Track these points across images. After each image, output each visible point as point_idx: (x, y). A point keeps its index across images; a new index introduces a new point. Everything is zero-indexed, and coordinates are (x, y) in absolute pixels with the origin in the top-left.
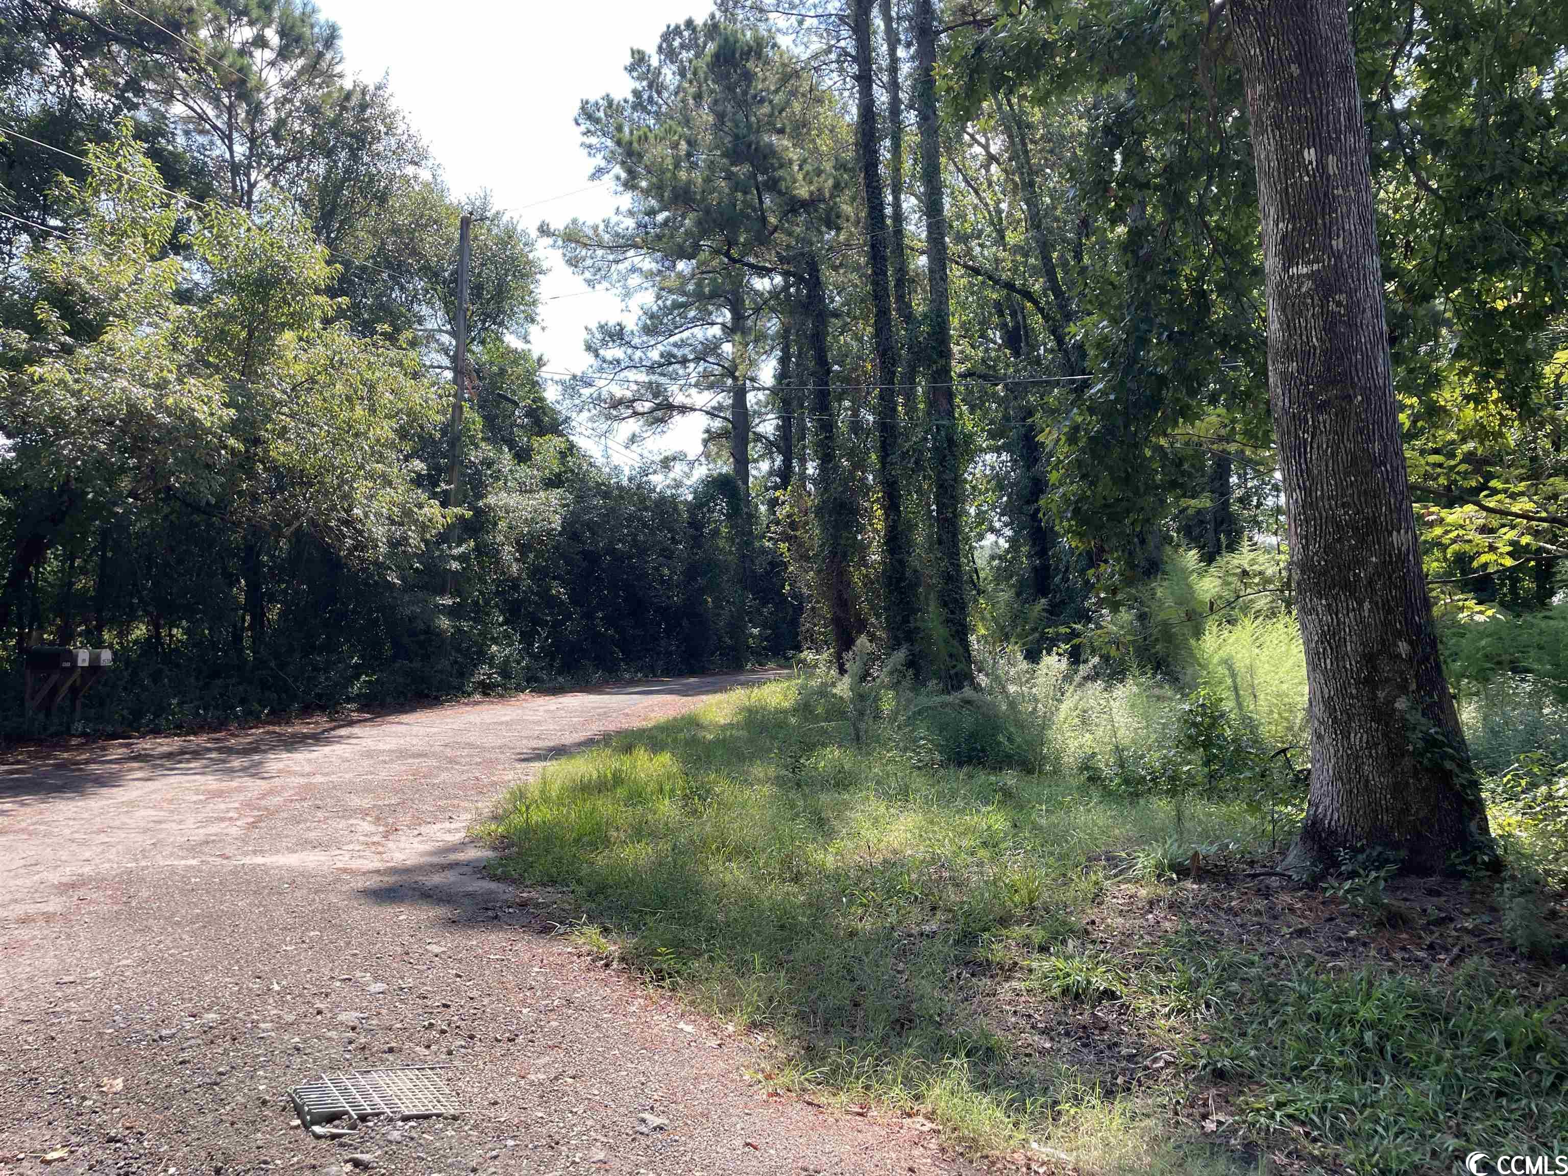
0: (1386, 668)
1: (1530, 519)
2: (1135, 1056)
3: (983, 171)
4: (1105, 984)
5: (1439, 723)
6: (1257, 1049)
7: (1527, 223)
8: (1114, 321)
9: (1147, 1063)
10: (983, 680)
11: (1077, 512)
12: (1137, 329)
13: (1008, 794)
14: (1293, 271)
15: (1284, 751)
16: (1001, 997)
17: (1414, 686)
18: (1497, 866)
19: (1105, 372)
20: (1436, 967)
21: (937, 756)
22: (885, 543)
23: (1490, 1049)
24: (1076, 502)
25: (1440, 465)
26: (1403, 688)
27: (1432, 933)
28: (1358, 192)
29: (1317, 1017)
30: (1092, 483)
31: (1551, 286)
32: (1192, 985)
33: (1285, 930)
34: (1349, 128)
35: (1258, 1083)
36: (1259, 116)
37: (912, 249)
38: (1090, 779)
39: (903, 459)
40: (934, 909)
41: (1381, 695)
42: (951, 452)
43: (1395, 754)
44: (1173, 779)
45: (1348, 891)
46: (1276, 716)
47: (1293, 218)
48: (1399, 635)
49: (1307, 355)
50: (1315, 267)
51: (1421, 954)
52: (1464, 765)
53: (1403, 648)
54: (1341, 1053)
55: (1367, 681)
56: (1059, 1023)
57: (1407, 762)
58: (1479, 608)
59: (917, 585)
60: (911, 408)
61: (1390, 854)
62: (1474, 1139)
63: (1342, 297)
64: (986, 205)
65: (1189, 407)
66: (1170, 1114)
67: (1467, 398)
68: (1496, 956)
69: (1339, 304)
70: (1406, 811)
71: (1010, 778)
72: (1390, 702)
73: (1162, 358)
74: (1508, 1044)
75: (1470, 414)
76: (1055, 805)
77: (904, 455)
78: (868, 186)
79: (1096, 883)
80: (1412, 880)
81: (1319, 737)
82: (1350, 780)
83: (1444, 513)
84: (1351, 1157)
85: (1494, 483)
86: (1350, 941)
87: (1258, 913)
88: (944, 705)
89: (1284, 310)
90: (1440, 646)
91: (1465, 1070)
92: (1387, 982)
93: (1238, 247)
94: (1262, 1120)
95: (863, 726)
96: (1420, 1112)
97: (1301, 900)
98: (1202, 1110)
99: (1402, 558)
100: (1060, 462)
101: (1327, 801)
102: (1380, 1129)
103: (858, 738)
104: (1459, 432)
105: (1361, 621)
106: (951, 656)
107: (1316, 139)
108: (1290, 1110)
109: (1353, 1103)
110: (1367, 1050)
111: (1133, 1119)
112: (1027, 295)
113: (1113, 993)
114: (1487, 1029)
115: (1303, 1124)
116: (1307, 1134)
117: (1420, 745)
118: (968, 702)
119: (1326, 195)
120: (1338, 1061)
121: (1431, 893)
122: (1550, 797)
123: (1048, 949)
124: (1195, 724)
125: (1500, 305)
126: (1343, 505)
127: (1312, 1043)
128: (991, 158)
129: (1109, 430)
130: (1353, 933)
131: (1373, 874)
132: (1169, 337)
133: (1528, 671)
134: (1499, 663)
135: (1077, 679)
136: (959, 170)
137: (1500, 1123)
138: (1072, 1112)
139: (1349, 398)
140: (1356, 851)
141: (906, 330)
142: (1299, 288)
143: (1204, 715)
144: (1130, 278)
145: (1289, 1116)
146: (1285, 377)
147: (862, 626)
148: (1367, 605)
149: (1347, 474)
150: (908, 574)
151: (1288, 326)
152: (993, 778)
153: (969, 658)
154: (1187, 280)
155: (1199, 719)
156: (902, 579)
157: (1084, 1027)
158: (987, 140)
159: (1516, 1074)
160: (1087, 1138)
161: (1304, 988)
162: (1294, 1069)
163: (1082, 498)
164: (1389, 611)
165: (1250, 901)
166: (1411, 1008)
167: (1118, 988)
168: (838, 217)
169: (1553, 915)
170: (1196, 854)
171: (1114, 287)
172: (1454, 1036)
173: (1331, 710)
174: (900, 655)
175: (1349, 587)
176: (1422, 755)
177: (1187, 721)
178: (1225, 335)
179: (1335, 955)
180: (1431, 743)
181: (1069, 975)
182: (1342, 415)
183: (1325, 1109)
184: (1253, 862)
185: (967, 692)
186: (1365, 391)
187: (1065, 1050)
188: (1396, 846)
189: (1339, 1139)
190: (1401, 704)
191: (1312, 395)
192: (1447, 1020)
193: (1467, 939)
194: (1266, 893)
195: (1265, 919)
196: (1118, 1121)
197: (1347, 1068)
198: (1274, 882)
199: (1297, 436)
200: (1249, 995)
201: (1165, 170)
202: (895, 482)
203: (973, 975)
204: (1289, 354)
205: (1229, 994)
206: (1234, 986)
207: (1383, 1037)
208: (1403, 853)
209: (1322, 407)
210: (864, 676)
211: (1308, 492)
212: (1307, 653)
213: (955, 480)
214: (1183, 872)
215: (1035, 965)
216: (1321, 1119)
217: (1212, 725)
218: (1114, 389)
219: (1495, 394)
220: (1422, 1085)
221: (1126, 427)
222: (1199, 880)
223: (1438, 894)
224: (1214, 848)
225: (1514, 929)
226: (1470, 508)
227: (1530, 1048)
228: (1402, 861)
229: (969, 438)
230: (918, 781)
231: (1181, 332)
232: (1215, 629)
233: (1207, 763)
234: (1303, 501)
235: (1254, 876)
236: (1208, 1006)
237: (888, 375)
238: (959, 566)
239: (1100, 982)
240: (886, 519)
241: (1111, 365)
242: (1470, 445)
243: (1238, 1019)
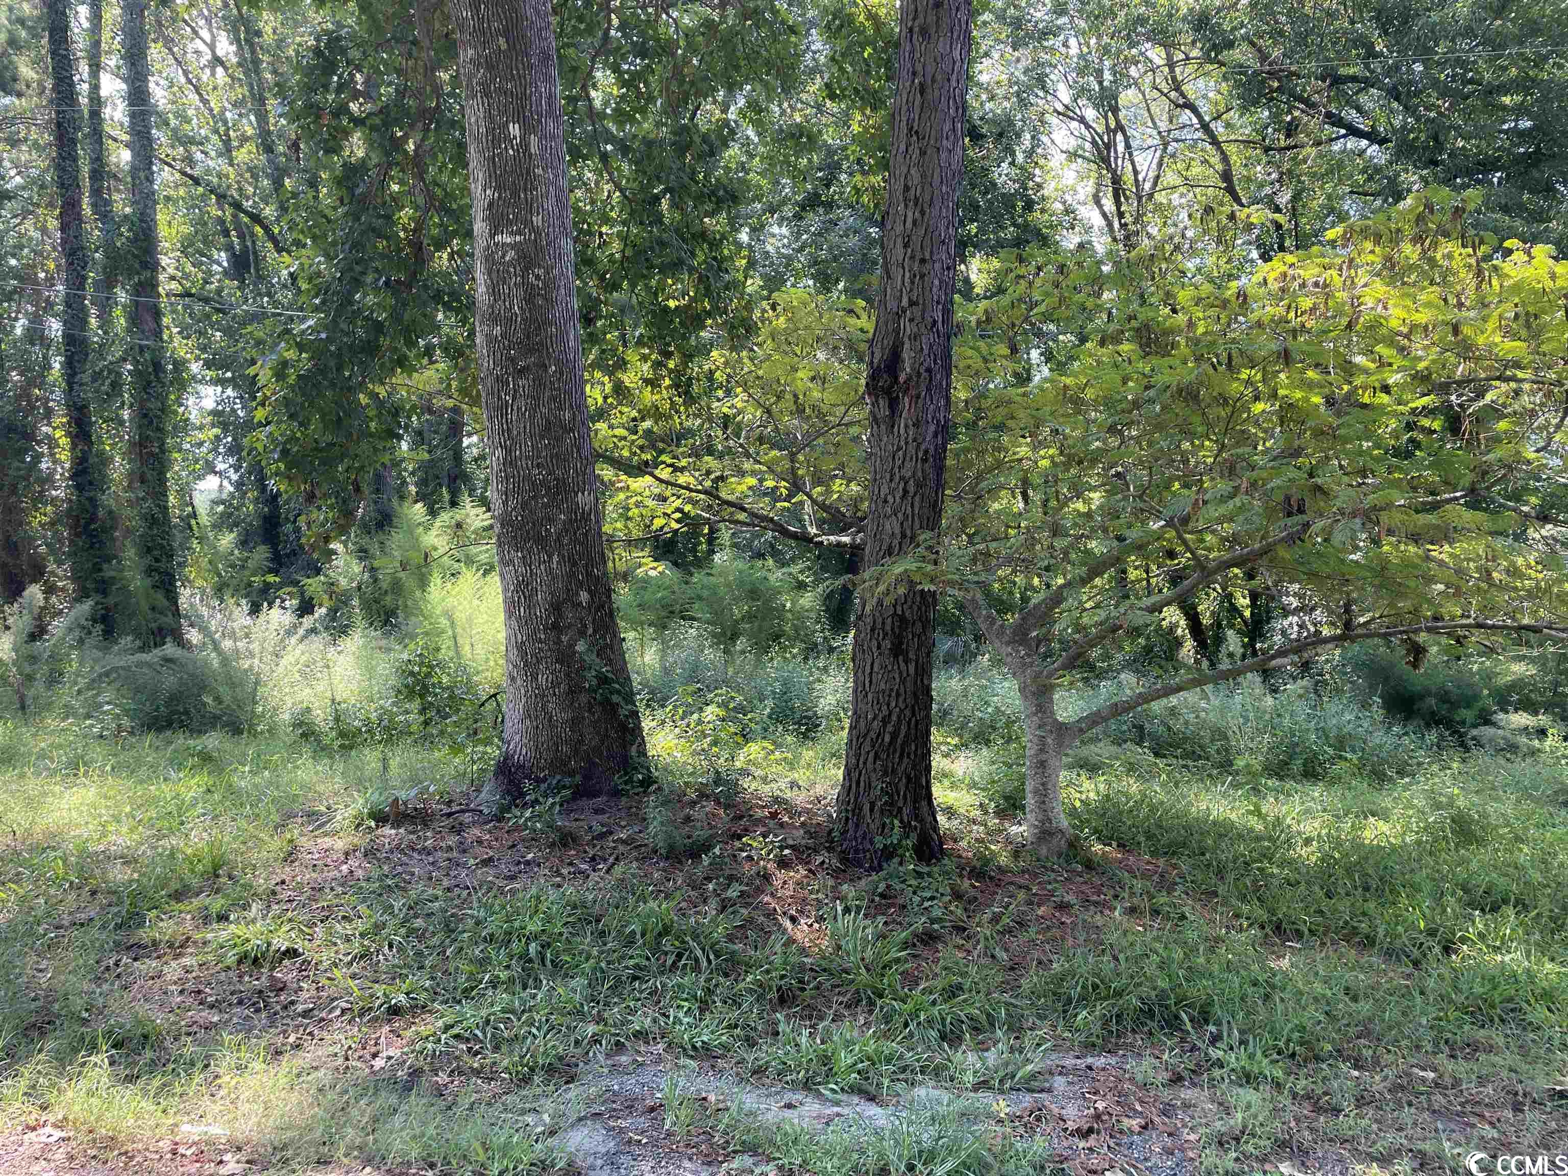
0: (569, 615)
1: (691, 490)
2: (312, 1010)
3: (208, 71)
4: (287, 944)
5: (610, 662)
6: (433, 979)
7: (693, 236)
8: (329, 258)
9: (323, 1015)
10: (194, 636)
11: (285, 453)
12: (351, 269)
13: (206, 758)
14: (498, 238)
15: (495, 695)
16: (169, 977)
17: (590, 631)
18: (648, 781)
19: (317, 309)
20: (594, 876)
21: (126, 722)
22: (71, 478)
23: (630, 941)
24: (285, 443)
25: (625, 438)
26: (582, 633)
27: (594, 846)
28: (556, 176)
29: (491, 939)
30: (301, 424)
31: (708, 293)
32: (378, 927)
33: (472, 862)
34: (550, 113)
35: (430, 1011)
36: (470, 80)
37: (115, 140)
38: (304, 735)
39: (94, 380)
40: (93, 893)
41: (564, 638)
42: (159, 380)
43: (573, 691)
44: (387, 729)
45: (527, 819)
46: (492, 663)
47: (498, 188)
48: (580, 585)
49: (510, 320)
50: (518, 238)
51: (584, 866)
52: (629, 697)
53: (584, 596)
54: (508, 967)
55: (555, 626)
56: (232, 994)
57: (584, 698)
58: (655, 564)
59: (114, 528)
60: (106, 321)
61: (567, 781)
62: (611, 1021)
63: (541, 272)
64: (211, 110)
65: (406, 357)
66: (340, 1061)
67: (647, 381)
68: (642, 859)
69: (538, 277)
70: (581, 742)
71: (212, 741)
72: (571, 646)
73: (378, 304)
74: (643, 935)
75: (648, 397)
76: (260, 765)
77: (97, 376)
78: (54, 53)
79: (291, 841)
80: (584, 802)
81: (513, 679)
82: (537, 717)
83: (630, 481)
84: (505, 1063)
85: (663, 458)
86: (528, 863)
87: (450, 849)
88: (140, 664)
89: (489, 274)
90: (614, 596)
91: (609, 963)
92: (553, 894)
93: (455, 206)
94: (429, 1046)
95: (31, 693)
96: (569, 1007)
97: (490, 832)
98: (373, 1050)
99: (585, 517)
100: (266, 398)
101: (517, 738)
102: (534, 1030)
103: (23, 708)
104: (639, 411)
105: (550, 571)
106: (153, 609)
107: (520, 117)
108: (455, 1031)
109: (513, 1012)
110: (530, 961)
111: (299, 1075)
112: (256, 218)
113: (295, 951)
114: (628, 923)
115: (468, 1040)
116: (470, 1050)
117: (594, 682)
118: (168, 660)
119: (528, 173)
120: (503, 975)
121: (597, 812)
122: (700, 722)
123: (227, 919)
124: (412, 674)
125: (672, 304)
126: (538, 465)
127: (483, 963)
128: (217, 61)
129: (320, 370)
130: (530, 856)
131: (551, 800)
132: (387, 283)
133: (693, 619)
134: (672, 612)
135: (301, 632)
136: (179, 63)
137: (632, 1004)
138: (233, 1082)
139: (545, 368)
140: (538, 781)
141: (101, 230)
142: (503, 256)
143: (421, 664)
144: (346, 215)
145: (457, 1037)
146: (490, 339)
147: (37, 572)
148: (555, 558)
149: (542, 437)
150: (101, 513)
151: (493, 290)
152: (191, 742)
153: (177, 613)
154: (405, 229)
155: (417, 669)
156: (93, 519)
157: (261, 992)
158: (213, 37)
159: (648, 959)
160: (247, 1105)
161: (482, 914)
162: (465, 990)
163: (292, 439)
164: (574, 564)
165: (443, 839)
166: (570, 915)
167: (299, 946)
168: (15, 80)
169: (688, 819)
170: (397, 800)
171: (329, 221)
172: (602, 934)
173: (523, 653)
174: (86, 607)
175: (541, 541)
176: (595, 692)
177: (405, 672)
178: (438, 291)
179: (512, 878)
180: (603, 680)
181: (248, 940)
182: (539, 383)
183: (488, 1022)
184: (451, 801)
185: (170, 649)
186: (558, 362)
187: (235, 1020)
188: (572, 773)
189: (496, 1048)
190: (581, 647)
191: (512, 360)
192: (598, 921)
193: (621, 848)
194: (458, 829)
195: (455, 854)
196: (283, 1081)
197: (511, 980)
198: (467, 818)
199: (499, 398)
200: (431, 928)
201: (381, 111)
202: (85, 407)
203: (135, 959)
204: (494, 319)
205: (411, 932)
206: (419, 923)
207: (545, 946)
208: (578, 778)
209: (521, 372)
210: (37, 633)
211: (509, 451)
212: (505, 602)
213: (162, 410)
214: (381, 818)
215: (210, 936)
216: (484, 1033)
217: (428, 675)
218: (326, 328)
219: (667, 382)
220: (573, 983)
221: (340, 368)
222: (396, 825)
223: (603, 811)
224: (413, 793)
225: (656, 835)
226: (648, 478)
227: (660, 934)
228: (577, 786)
229: (180, 365)
230: (97, 752)
231: (398, 281)
232: (439, 581)
233: (422, 711)
234: (505, 459)
235: (449, 815)
236: (391, 946)
237: (77, 282)
238: (166, 508)
239: (281, 942)
240: (73, 449)
241: (323, 302)
242: (647, 424)
243: (419, 954)
